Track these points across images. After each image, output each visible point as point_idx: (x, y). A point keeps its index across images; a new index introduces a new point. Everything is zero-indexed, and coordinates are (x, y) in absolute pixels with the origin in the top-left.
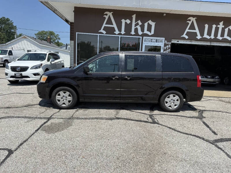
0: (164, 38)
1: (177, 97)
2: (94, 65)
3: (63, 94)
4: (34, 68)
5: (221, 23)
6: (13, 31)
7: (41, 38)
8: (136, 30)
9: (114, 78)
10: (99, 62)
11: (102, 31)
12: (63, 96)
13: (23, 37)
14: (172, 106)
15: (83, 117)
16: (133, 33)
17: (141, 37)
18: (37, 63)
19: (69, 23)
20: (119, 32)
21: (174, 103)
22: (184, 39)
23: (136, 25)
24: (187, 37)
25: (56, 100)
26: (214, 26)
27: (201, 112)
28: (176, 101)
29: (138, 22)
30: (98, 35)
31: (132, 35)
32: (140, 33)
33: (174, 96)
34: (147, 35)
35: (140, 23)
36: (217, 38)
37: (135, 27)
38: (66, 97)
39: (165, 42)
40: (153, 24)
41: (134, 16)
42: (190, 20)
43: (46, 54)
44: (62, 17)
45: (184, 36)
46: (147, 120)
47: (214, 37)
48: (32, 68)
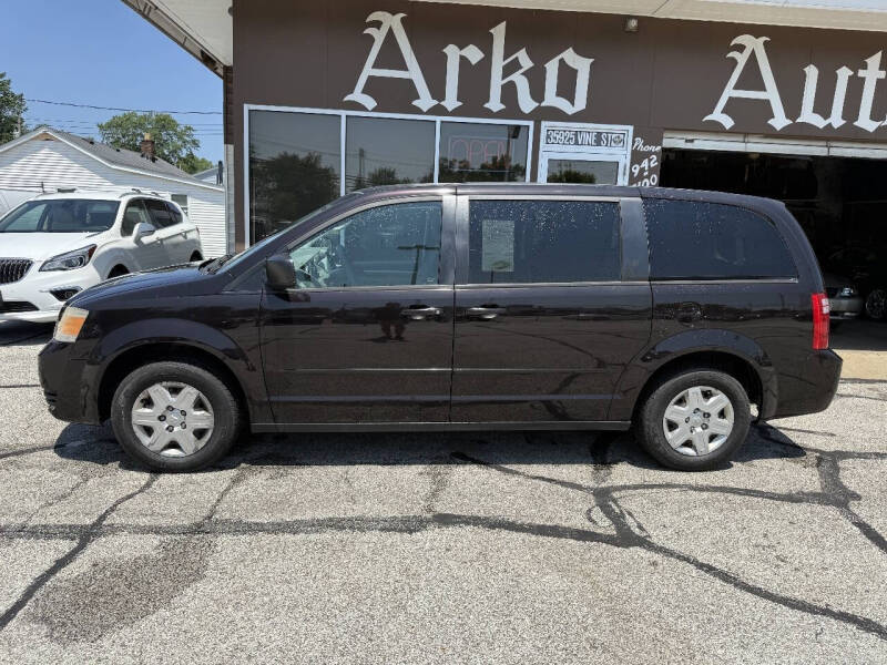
0: (631, 128)
1: (719, 400)
2: (323, 250)
3: (165, 398)
4: (58, 264)
5: (874, 61)
6: (10, 113)
7: (123, 140)
8: (509, 92)
9: (419, 313)
10: (346, 234)
11: (357, 95)
12: (170, 408)
13: (38, 137)
14: (696, 442)
15: (265, 519)
16: (495, 104)
17: (531, 124)
18: (75, 241)
19: (221, 71)
20: (435, 102)
21: (707, 427)
22: (716, 129)
23: (509, 69)
24: (728, 122)
25: (135, 428)
26: (844, 74)
27: (829, 462)
28: (715, 418)
29: (517, 58)
30: (343, 113)
31: (489, 114)
32: (527, 104)
33: (707, 395)
34: (556, 115)
35: (526, 62)
36: (856, 124)
37: (503, 79)
38: (184, 413)
39: (634, 142)
40: (582, 66)
41: (499, 32)
42: (741, 48)
43: (119, 203)
44: (183, 41)
45: (718, 115)
46: (588, 523)
47: (844, 122)
48: (47, 266)
